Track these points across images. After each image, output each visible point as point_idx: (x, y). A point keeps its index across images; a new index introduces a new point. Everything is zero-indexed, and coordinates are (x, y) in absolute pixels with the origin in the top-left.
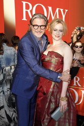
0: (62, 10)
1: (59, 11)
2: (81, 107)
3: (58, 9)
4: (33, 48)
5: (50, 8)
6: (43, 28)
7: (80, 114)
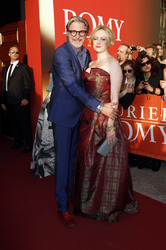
0: (116, 21)
1: (113, 22)
2: (137, 146)
3: (110, 20)
4: (71, 61)
5: (100, 19)
6: (82, 34)
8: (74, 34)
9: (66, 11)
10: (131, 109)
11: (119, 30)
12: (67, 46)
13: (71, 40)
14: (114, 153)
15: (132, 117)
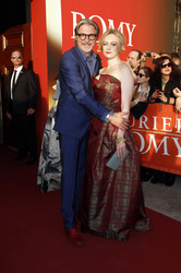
0: (128, 25)
1: (124, 26)
2: (149, 158)
3: (122, 23)
5: (111, 22)
6: (92, 38)
7: (146, 165)
8: (83, 38)
9: (75, 14)
10: (144, 119)
11: (130, 34)
12: (75, 50)
13: (80, 44)
14: (124, 166)
15: (145, 128)
